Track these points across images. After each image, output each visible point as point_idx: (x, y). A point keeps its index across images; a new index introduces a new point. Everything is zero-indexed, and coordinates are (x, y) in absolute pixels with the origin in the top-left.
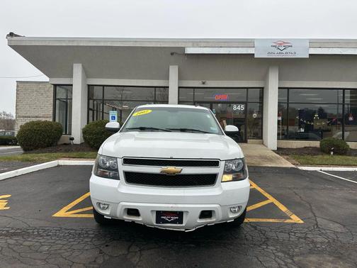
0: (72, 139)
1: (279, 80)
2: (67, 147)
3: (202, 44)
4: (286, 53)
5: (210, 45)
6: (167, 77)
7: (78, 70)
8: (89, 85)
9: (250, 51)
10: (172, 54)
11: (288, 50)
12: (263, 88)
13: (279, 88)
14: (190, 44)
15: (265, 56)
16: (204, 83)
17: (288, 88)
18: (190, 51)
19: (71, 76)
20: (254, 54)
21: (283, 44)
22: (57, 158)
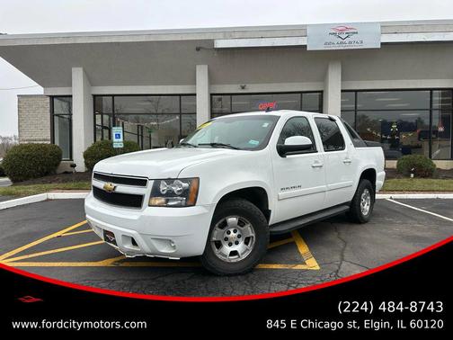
0: (74, 166)
1: (342, 80)
2: (66, 177)
3: (237, 35)
4: (350, 43)
5: (248, 35)
6: (194, 82)
7: (78, 76)
8: (95, 96)
9: (301, 42)
10: (198, 49)
11: (353, 38)
12: (322, 92)
13: (342, 91)
14: (221, 36)
15: (322, 47)
16: (243, 88)
17: (356, 91)
18: (220, 44)
19: (70, 84)
20: (306, 46)
21: (344, 31)
22: (47, 190)
